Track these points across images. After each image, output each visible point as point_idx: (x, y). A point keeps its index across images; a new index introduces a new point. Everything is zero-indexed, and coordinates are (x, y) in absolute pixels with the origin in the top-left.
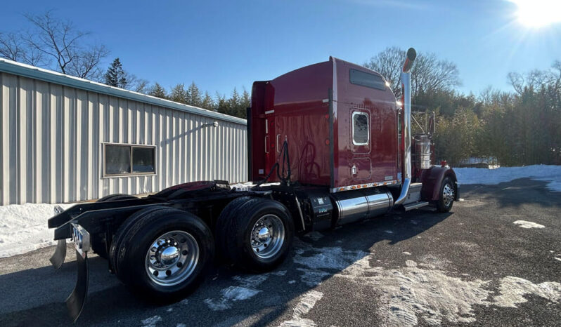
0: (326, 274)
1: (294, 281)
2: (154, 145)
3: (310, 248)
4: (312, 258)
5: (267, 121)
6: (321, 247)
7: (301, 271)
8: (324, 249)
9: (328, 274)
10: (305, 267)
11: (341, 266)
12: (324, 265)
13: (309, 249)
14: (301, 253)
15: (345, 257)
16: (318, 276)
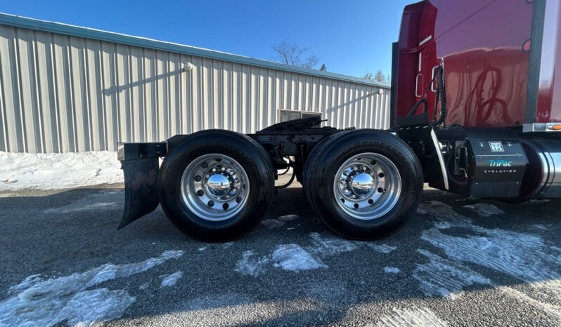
0: (481, 280)
1: (396, 270)
2: (320, 111)
3: (466, 223)
4: (460, 239)
5: (420, 54)
6: (491, 227)
7: (422, 256)
8: (495, 232)
9: (489, 281)
10: (435, 250)
11: (531, 274)
12: (484, 260)
13: (464, 226)
14: (444, 227)
15: (551, 258)
16: (456, 278)
